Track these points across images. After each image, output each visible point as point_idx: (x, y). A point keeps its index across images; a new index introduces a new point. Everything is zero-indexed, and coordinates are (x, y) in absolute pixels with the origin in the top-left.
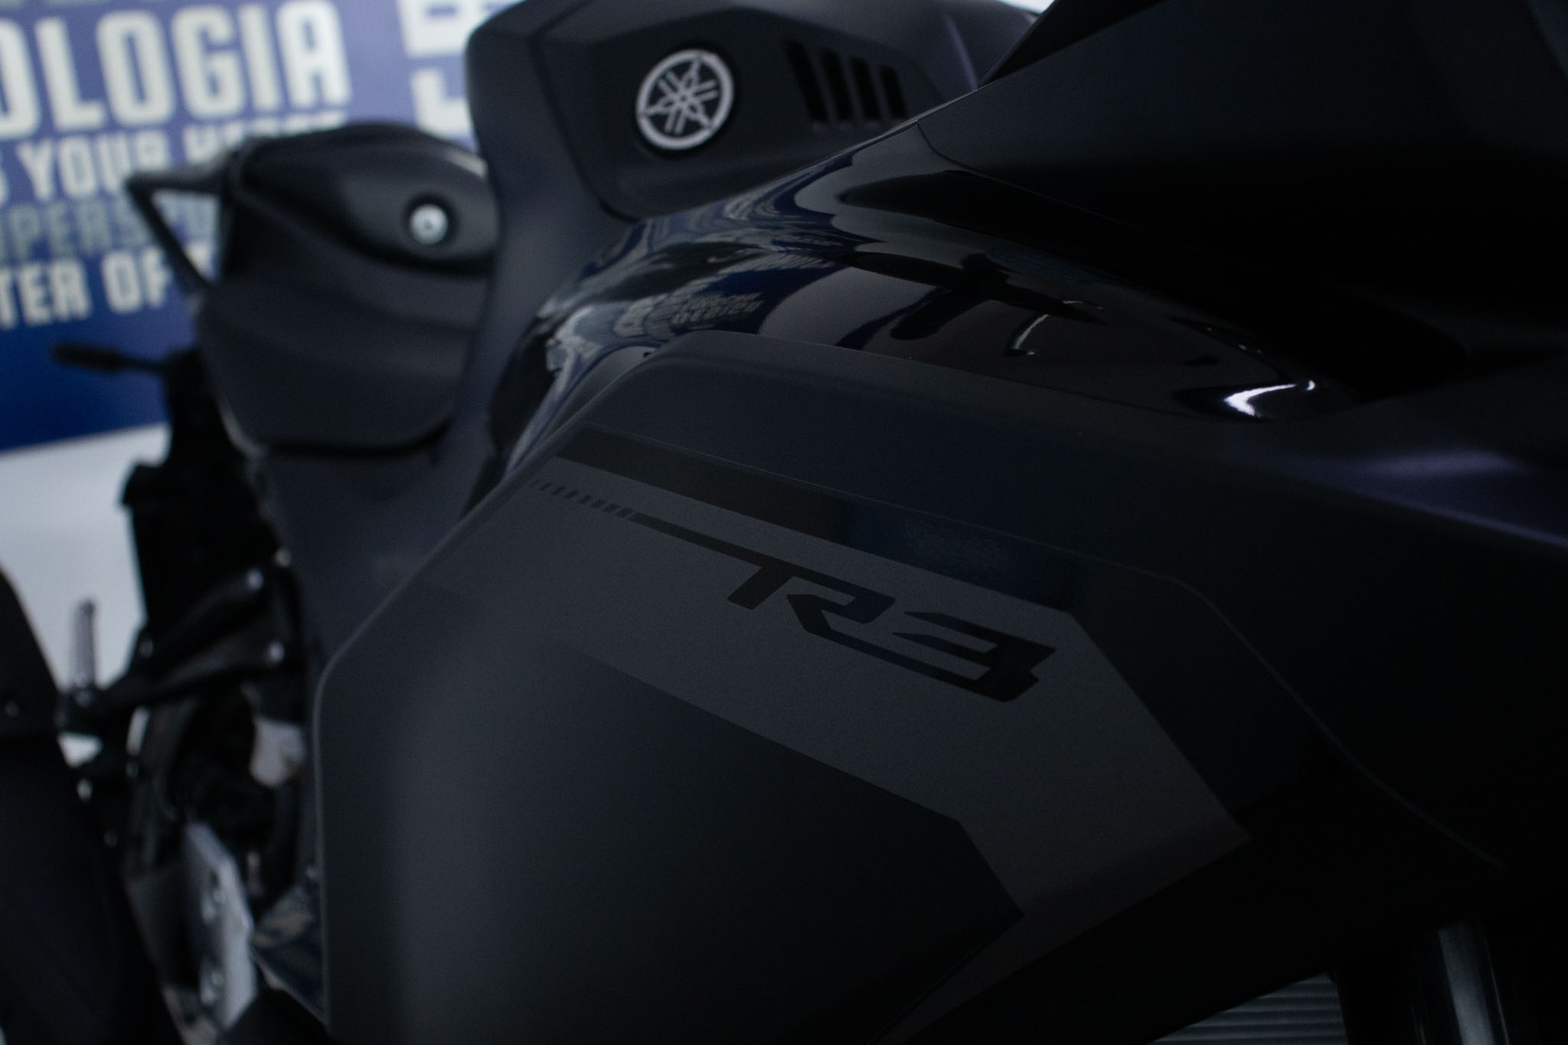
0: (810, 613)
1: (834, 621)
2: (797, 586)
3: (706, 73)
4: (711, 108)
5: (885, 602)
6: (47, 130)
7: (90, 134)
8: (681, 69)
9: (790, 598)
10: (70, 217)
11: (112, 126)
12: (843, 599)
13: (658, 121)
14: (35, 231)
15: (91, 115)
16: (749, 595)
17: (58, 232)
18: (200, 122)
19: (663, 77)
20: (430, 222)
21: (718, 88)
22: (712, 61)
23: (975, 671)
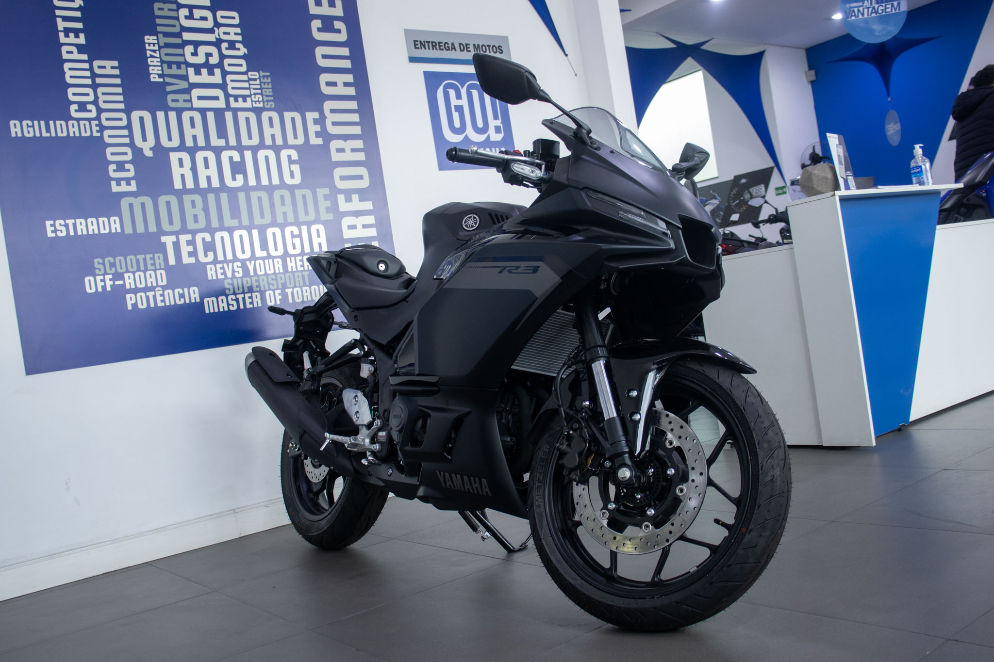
0: (510, 272)
1: (513, 271)
2: (508, 269)
3: (474, 218)
4: (476, 223)
5: (520, 267)
6: (253, 257)
7: (263, 258)
8: (470, 217)
9: (507, 270)
10: (258, 281)
11: (269, 257)
12: (514, 268)
13: (466, 226)
14: (249, 284)
15: (264, 254)
16: (501, 272)
17: (255, 284)
18: (291, 256)
19: (467, 219)
20: (382, 267)
21: (477, 220)
22: (475, 215)
23: (531, 271)
